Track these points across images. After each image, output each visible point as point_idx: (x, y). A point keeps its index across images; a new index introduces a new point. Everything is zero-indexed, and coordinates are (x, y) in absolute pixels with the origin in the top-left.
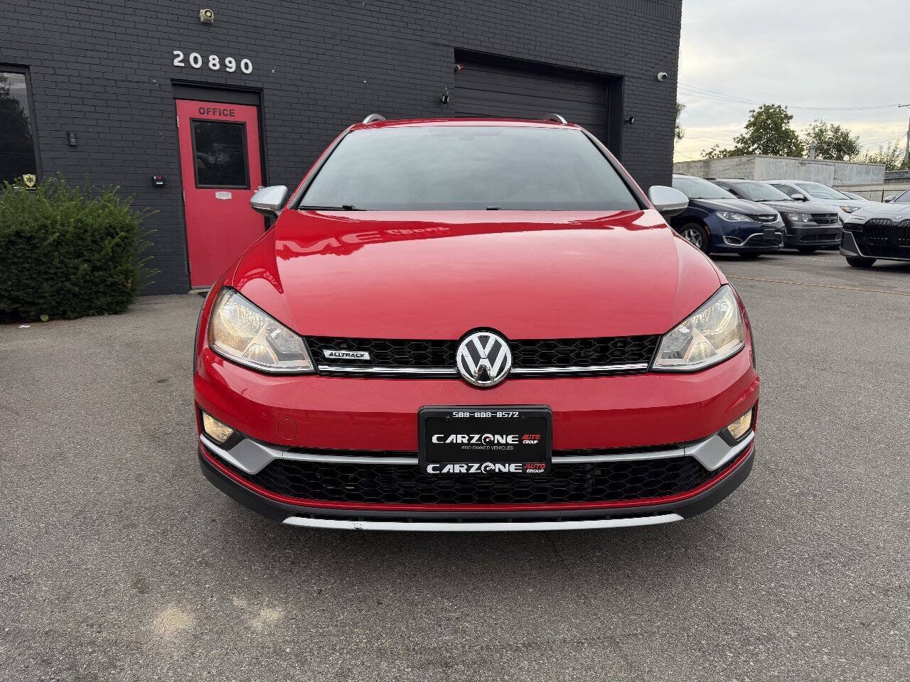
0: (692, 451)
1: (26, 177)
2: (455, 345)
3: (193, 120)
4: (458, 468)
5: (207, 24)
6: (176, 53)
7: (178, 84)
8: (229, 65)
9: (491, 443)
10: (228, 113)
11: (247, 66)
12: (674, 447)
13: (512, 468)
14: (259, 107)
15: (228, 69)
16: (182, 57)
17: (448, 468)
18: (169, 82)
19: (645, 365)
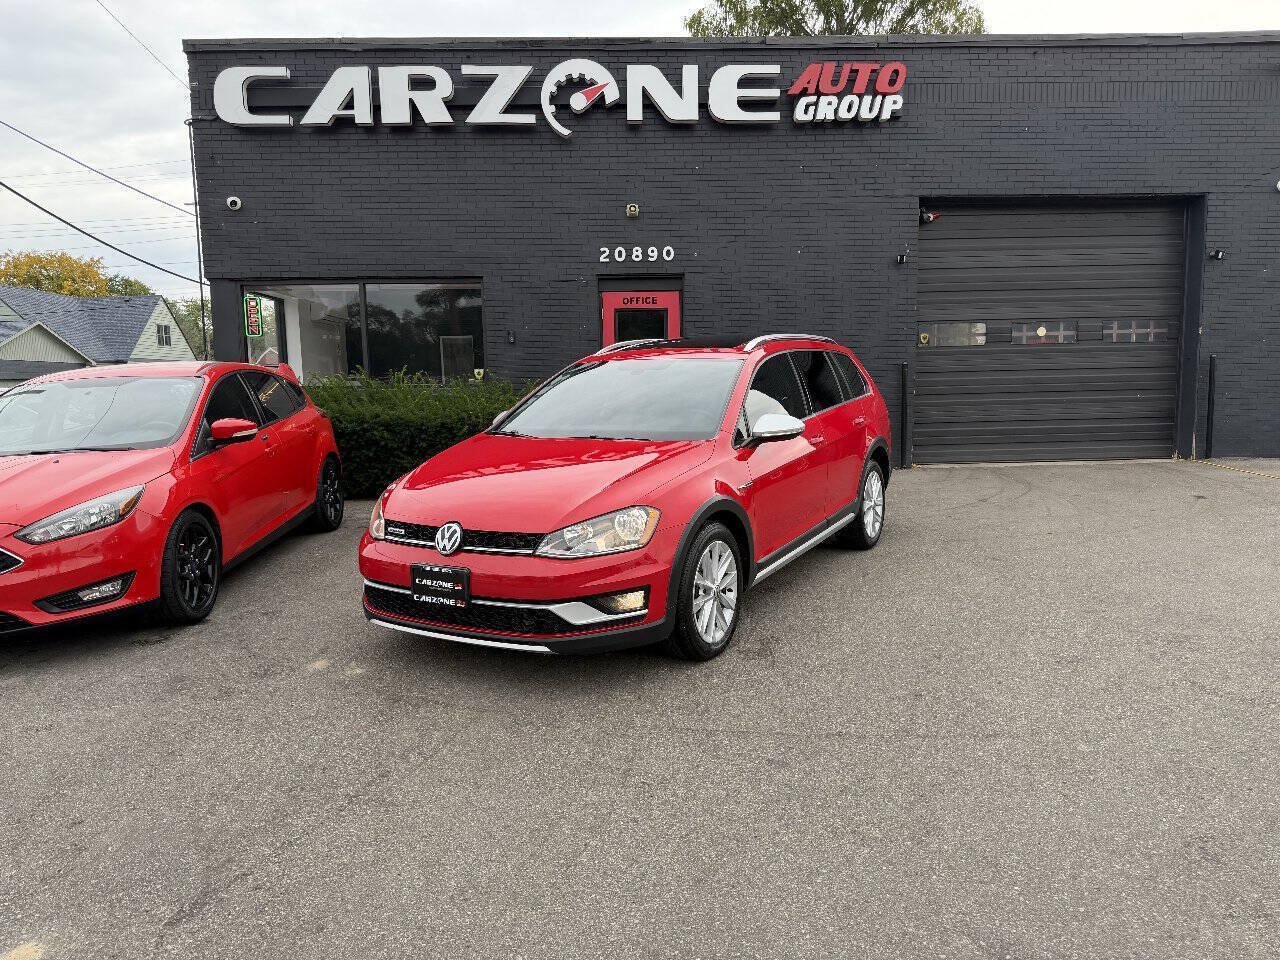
0: (551, 608)
1: (476, 371)
2: (436, 529)
3: (616, 311)
4: (428, 599)
5: (633, 218)
6: (602, 249)
7: (603, 279)
8: (651, 254)
9: (441, 586)
10: (651, 300)
11: (669, 253)
12: (538, 603)
13: (452, 602)
14: (681, 291)
15: (650, 259)
16: (608, 253)
17: (423, 598)
18: (595, 278)
19: (531, 552)
